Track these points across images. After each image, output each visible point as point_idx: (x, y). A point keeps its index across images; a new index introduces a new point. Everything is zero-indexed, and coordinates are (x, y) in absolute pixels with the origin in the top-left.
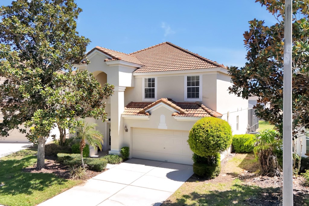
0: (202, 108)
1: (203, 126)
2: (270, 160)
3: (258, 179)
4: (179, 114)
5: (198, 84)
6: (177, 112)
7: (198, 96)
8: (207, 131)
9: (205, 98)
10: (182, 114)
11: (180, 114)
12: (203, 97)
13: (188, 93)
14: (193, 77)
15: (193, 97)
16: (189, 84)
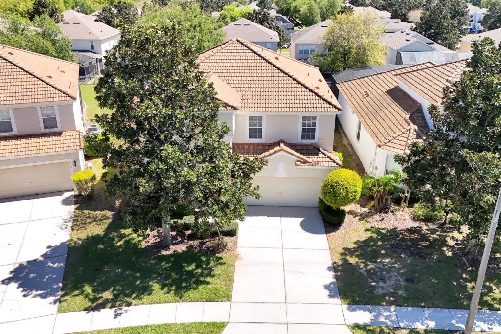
0: (323, 153)
1: (341, 183)
2: (386, 199)
3: (377, 217)
4: (302, 163)
5: (314, 125)
6: (301, 161)
7: (313, 138)
8: (346, 188)
9: (321, 139)
10: (306, 163)
11: (304, 163)
12: (319, 139)
13: (302, 135)
14: (309, 118)
15: (308, 138)
16: (304, 125)
